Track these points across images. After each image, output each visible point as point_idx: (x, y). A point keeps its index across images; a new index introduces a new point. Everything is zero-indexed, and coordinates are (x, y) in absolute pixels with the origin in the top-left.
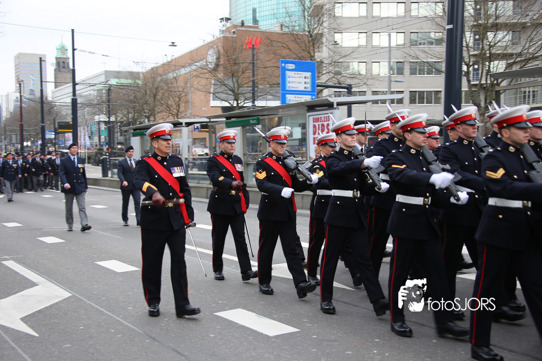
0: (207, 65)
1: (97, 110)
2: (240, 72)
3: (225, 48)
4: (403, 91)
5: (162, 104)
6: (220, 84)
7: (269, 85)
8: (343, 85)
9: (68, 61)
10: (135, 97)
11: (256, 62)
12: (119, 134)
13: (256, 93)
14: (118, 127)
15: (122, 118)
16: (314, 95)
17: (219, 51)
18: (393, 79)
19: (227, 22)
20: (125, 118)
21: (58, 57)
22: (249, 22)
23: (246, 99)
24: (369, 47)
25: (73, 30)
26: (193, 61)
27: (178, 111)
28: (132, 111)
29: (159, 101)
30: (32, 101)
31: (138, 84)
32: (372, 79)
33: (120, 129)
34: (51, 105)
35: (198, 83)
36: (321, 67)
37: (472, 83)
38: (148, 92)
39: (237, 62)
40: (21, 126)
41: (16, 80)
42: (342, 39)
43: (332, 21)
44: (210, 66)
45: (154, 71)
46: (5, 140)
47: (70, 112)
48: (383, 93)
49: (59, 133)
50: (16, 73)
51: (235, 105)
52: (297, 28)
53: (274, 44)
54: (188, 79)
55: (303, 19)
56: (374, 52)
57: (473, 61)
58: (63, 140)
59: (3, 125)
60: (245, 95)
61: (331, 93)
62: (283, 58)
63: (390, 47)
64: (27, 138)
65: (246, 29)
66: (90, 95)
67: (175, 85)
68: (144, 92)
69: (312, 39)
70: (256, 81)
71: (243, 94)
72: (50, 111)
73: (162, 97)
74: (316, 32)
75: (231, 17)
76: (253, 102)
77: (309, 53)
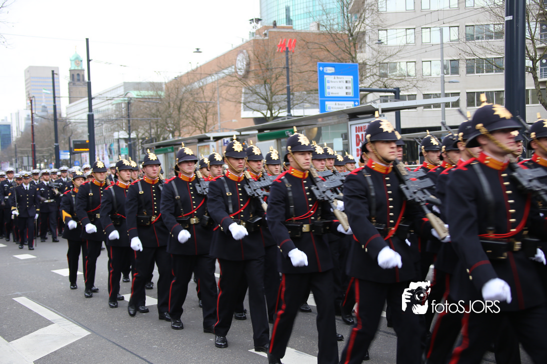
0: (237, 72)
1: (116, 126)
2: (274, 79)
3: (256, 53)
4: (459, 93)
5: (188, 117)
6: (251, 92)
7: (306, 91)
8: (390, 89)
9: (82, 73)
10: (158, 110)
11: (290, 67)
12: (141, 152)
13: (291, 102)
14: (140, 144)
15: (143, 134)
16: (358, 101)
17: (249, 56)
18: (446, 80)
19: (258, 23)
20: (147, 134)
21: (73, 68)
22: (282, 23)
23: (280, 108)
24: (419, 43)
25: (87, 40)
26: (220, 68)
27: (206, 124)
28: (155, 126)
29: (184, 113)
30: (44, 118)
31: (160, 96)
32: (422, 80)
33: (142, 147)
34: (66, 123)
35: (227, 92)
36: (363, 69)
37: (540, 80)
38: (172, 105)
39: (270, 67)
40: (34, 147)
41: (26, 96)
42: (387, 37)
43: (375, 17)
44: (239, 73)
45: (178, 80)
46: (16, 162)
47: (86, 129)
48: (437, 96)
49: (74, 153)
50: (26, 88)
51: (269, 115)
52: (336, 27)
53: (311, 46)
54: (215, 88)
55: (342, 17)
56: (424, 50)
57: (540, 55)
58: (80, 160)
59: (13, 146)
60: (280, 104)
61: (376, 99)
62: (321, 61)
63: (442, 43)
64: (40, 160)
65: (278, 30)
66: (108, 109)
67: (202, 95)
68: (167, 104)
69: (353, 39)
70: (291, 88)
71: (277, 102)
72: (64, 129)
73: (187, 109)
74: (357, 30)
75: (261, 17)
76: (289, 111)
77: (350, 54)
